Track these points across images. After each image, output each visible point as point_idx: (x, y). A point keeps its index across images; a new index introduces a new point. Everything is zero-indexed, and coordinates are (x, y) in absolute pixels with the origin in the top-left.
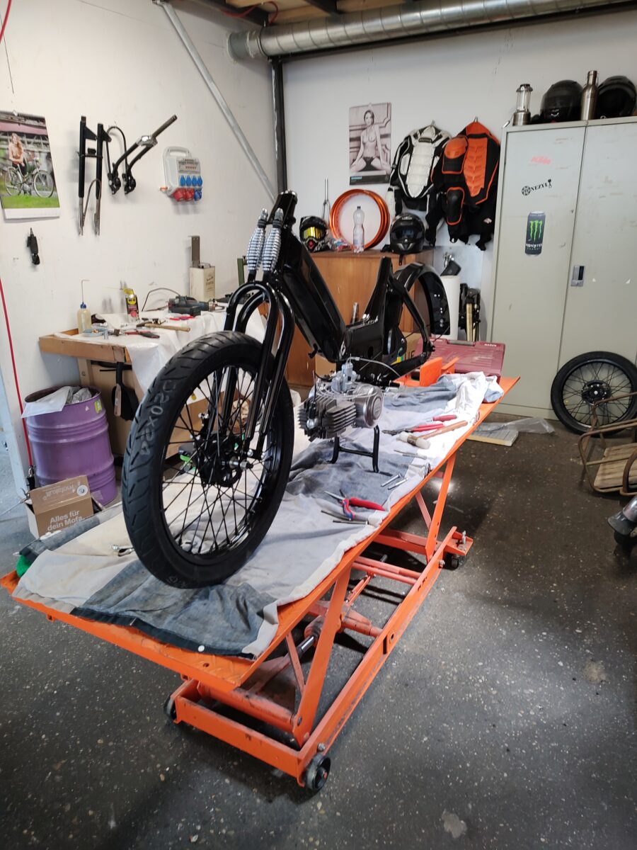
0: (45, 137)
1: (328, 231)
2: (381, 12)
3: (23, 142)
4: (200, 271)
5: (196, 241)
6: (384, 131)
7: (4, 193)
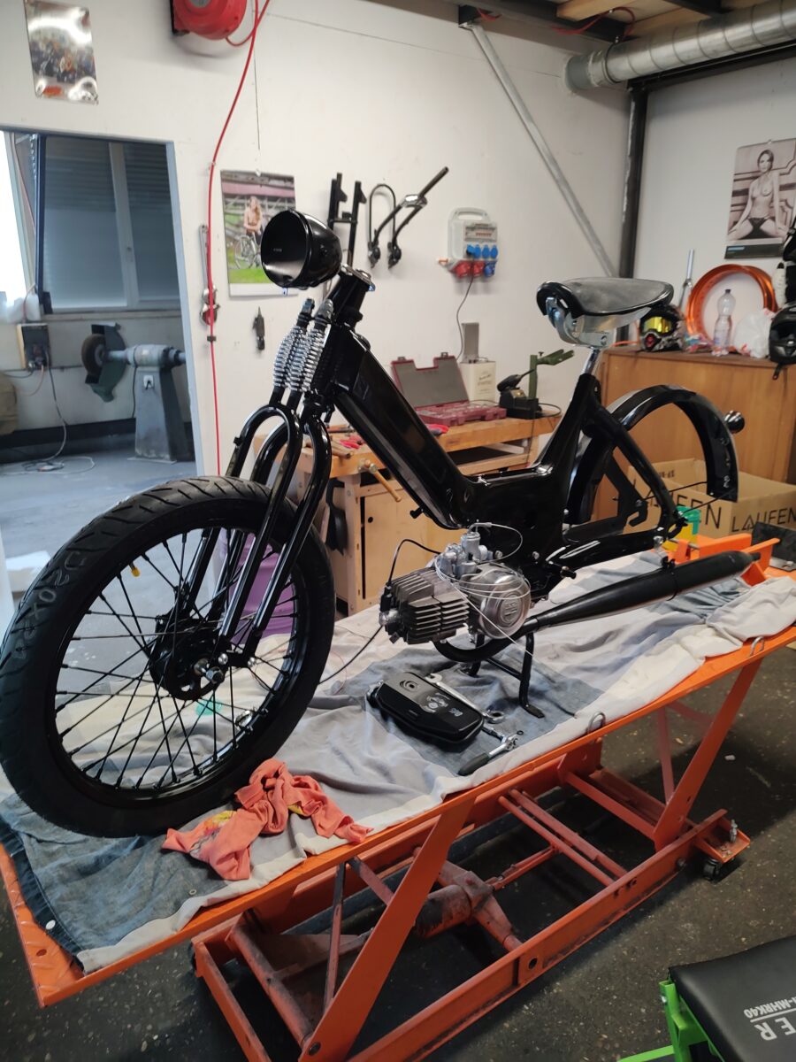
0: (291, 199)
1: (680, 324)
2: (782, 3)
3: (263, 206)
6: (787, 180)
7: (231, 265)
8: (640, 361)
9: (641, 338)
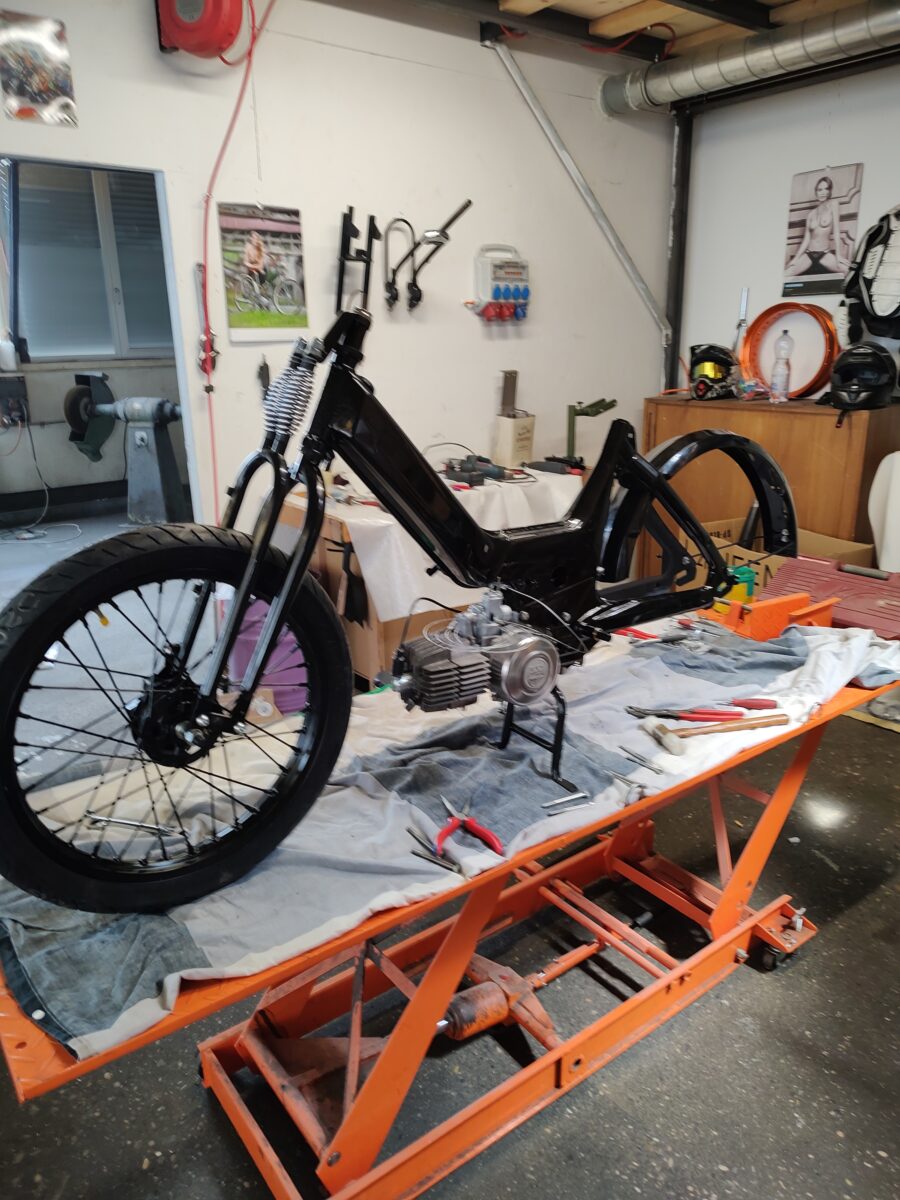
0: (297, 236)
1: (733, 369)
2: (835, 18)
3: (266, 243)
4: (510, 421)
5: (510, 380)
6: (847, 210)
7: (232, 308)
8: (692, 410)
9: (692, 385)
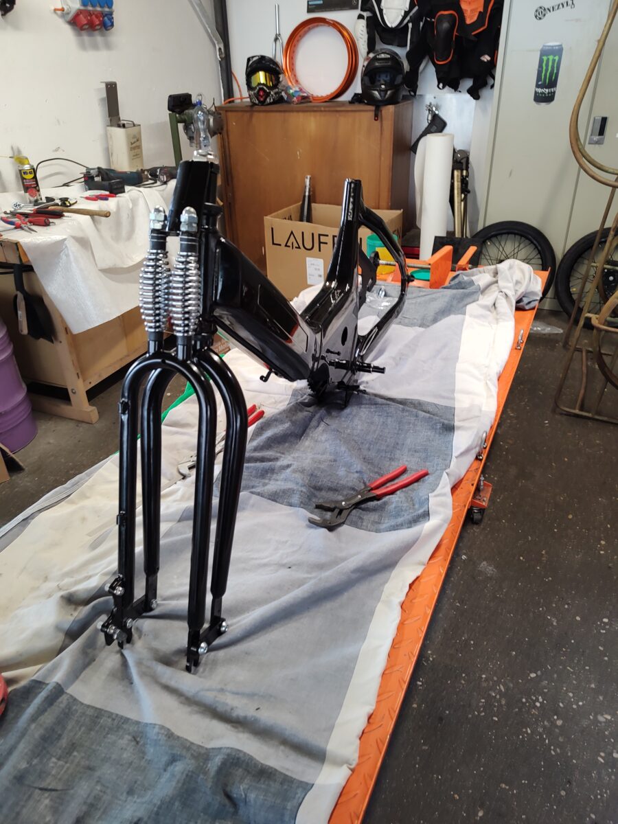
1: (281, 77)
4: (121, 131)
5: (111, 89)
8: (256, 114)
